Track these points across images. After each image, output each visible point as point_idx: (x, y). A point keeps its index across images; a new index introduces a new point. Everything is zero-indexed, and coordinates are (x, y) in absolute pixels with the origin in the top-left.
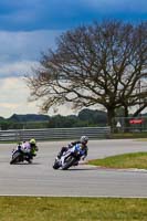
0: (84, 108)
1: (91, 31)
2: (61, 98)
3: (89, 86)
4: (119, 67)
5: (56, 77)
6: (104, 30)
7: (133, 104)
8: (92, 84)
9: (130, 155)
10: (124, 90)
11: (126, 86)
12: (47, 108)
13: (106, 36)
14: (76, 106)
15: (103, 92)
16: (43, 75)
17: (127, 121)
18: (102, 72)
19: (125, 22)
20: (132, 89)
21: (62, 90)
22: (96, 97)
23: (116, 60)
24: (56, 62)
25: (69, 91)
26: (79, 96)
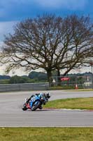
0: (32, 70)
1: (36, 21)
2: (17, 64)
3: (35, 57)
4: (54, 44)
5: (14, 51)
6: (44, 21)
7: (63, 68)
8: (37, 55)
9: (61, 100)
10: (57, 59)
11: (58, 57)
12: (8, 71)
13: (45, 24)
14: (27, 69)
15: (44, 60)
16: (6, 50)
17: (59, 79)
18: (43, 47)
19: (57, 16)
20: (62, 58)
21: (18, 59)
22: (40, 64)
23: (52, 40)
24: (14, 42)
25: (22, 60)
26: (29, 63)
